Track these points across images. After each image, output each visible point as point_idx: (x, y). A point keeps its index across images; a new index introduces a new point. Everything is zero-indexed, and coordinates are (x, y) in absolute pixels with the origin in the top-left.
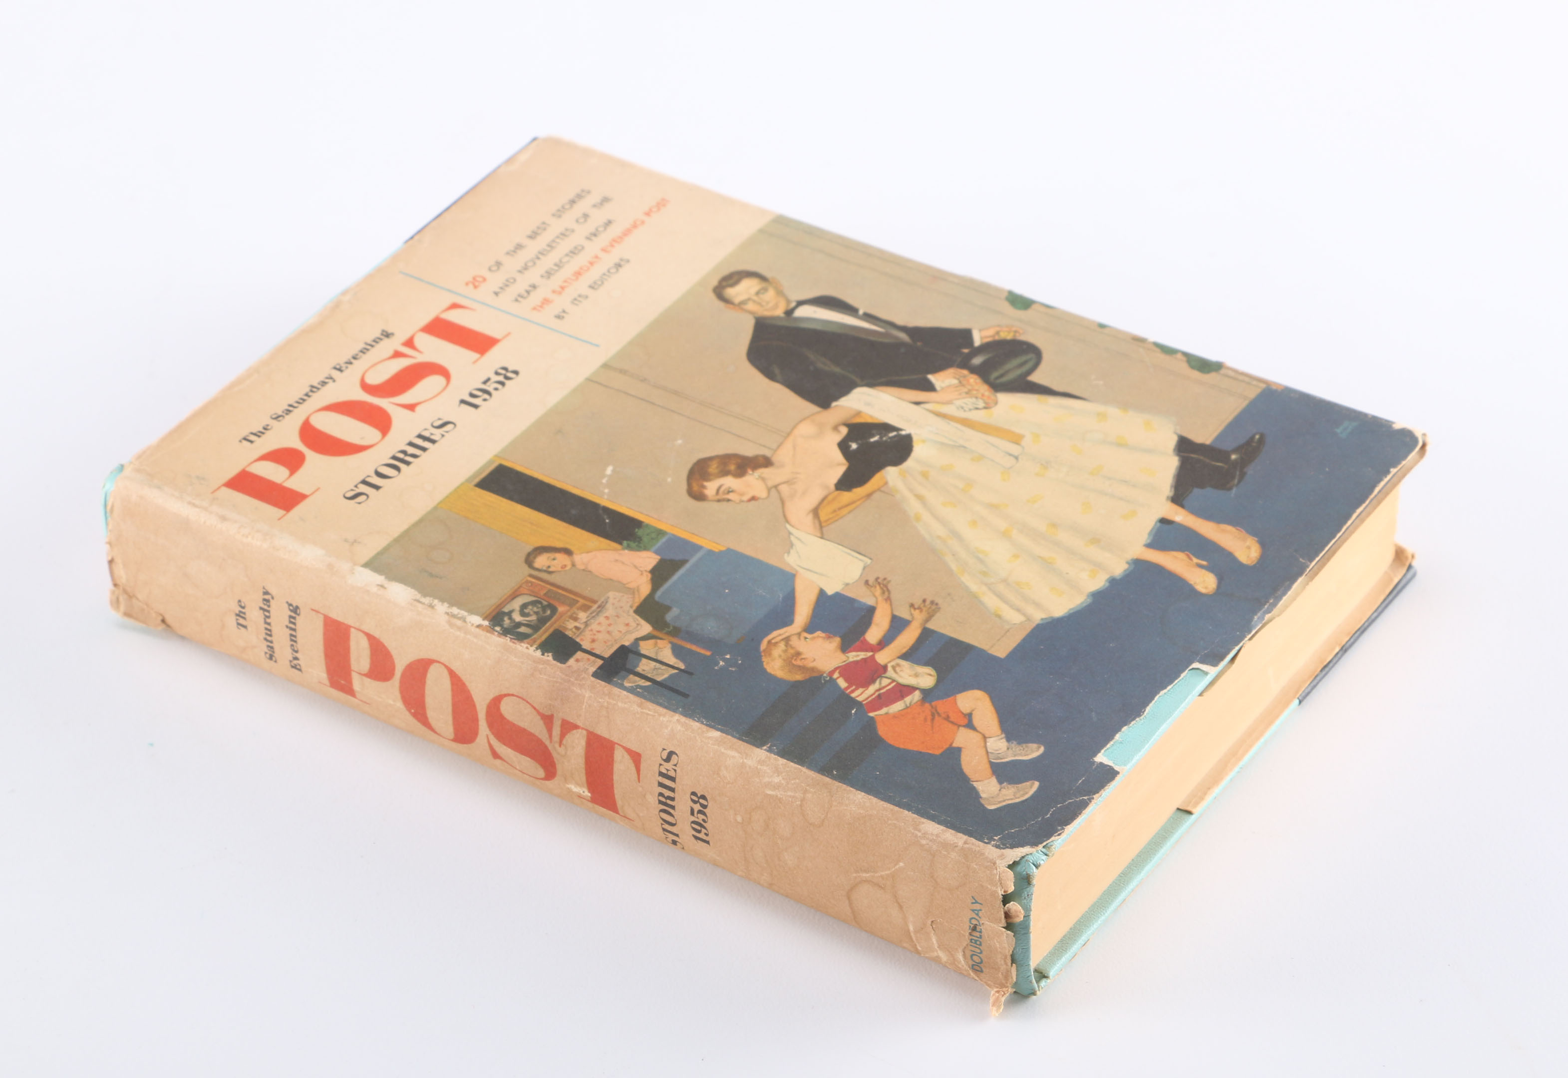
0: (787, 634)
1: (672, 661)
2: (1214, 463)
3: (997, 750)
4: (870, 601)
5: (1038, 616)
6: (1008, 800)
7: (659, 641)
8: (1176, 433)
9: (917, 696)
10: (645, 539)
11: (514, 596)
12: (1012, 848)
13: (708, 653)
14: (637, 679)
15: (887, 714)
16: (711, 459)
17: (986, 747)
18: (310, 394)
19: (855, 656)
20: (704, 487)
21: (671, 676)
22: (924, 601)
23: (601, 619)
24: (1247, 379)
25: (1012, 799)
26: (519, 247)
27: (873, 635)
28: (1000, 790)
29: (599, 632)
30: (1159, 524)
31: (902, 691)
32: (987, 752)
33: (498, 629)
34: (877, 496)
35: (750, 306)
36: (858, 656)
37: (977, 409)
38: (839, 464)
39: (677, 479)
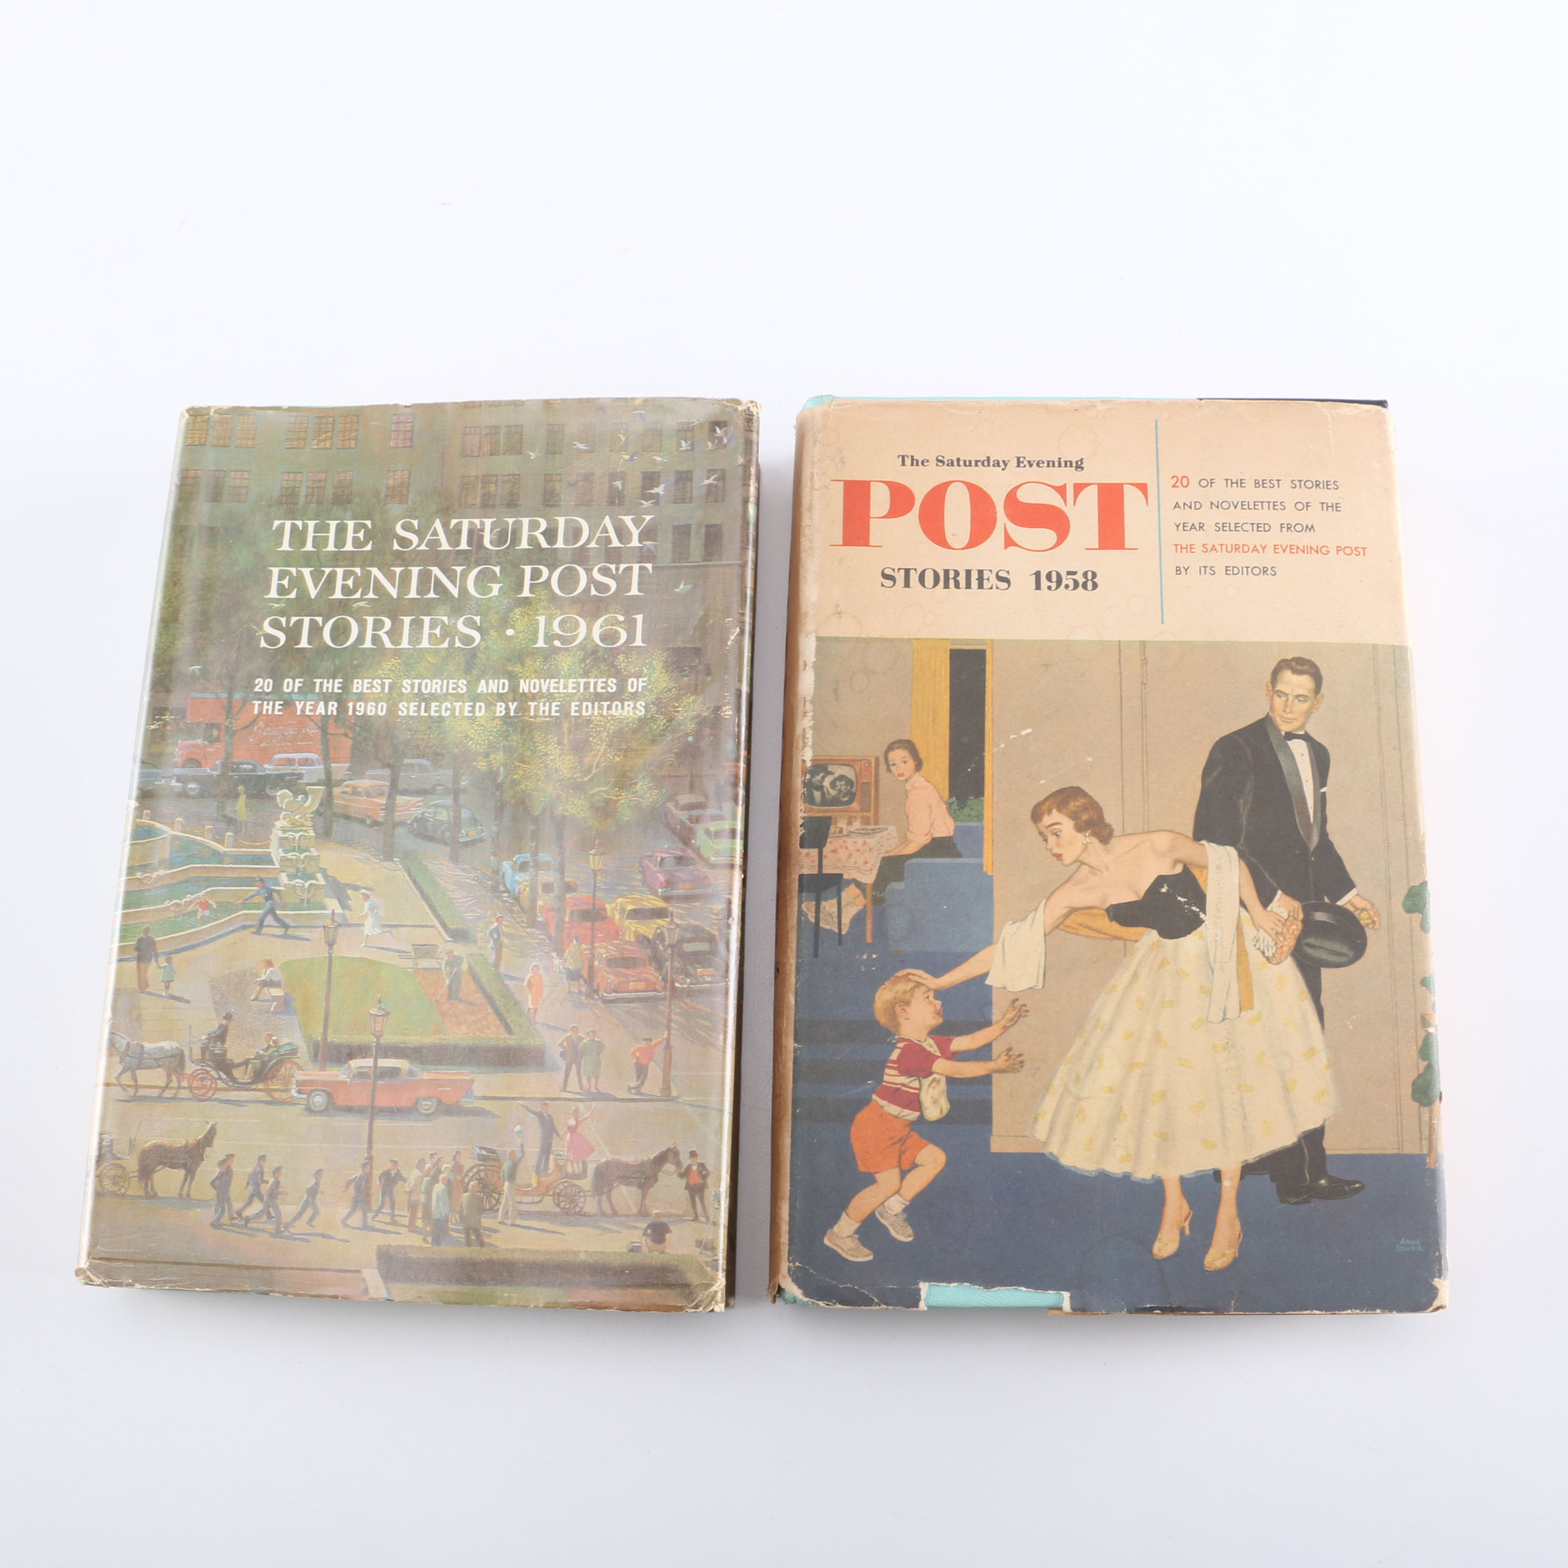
0: (924, 981)
1: (846, 920)
2: (1306, 1171)
3: (889, 1208)
4: (996, 1016)
5: (1053, 1149)
6: (842, 1248)
7: (862, 897)
8: (1325, 1121)
9: (913, 1115)
10: (966, 810)
11: (848, 763)
12: (793, 1281)
13: (869, 940)
14: (813, 909)
15: (882, 1107)
16: (1085, 794)
17: (888, 1198)
18: (979, 464)
19: (931, 1046)
20: (1050, 812)
21: (830, 931)
22: (1020, 1055)
23: (860, 840)
24: (1426, 1132)
25: (843, 1250)
26: (1241, 483)
27: (960, 1043)
28: (848, 1236)
29: (846, 848)
30: (1211, 1172)
31: (913, 1102)
32: (883, 1203)
33: (808, 776)
34: (1119, 944)
35: (1279, 702)
36: (931, 1047)
37: (1263, 953)
38: (1136, 893)
39: (1047, 785)
